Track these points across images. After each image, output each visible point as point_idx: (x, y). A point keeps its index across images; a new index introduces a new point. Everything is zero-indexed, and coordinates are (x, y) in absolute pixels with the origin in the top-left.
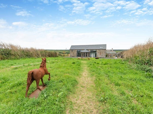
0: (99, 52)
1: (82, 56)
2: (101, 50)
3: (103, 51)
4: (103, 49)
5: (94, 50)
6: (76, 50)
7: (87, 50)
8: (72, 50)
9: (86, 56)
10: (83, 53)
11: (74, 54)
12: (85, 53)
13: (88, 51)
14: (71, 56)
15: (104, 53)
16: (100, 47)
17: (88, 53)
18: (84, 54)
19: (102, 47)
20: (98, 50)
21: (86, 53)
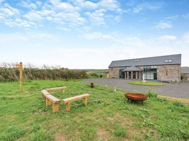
0: (162, 69)
1: (127, 77)
2: (168, 66)
3: (172, 68)
4: (173, 65)
5: (152, 67)
6: (118, 68)
7: (136, 66)
8: (111, 67)
9: (134, 77)
10: (128, 73)
11: (116, 74)
12: (132, 73)
13: (140, 69)
14: (110, 77)
15: (175, 72)
16: (166, 61)
17: (138, 72)
18: (130, 75)
19: (170, 61)
20: (161, 67)
21: (134, 72)
